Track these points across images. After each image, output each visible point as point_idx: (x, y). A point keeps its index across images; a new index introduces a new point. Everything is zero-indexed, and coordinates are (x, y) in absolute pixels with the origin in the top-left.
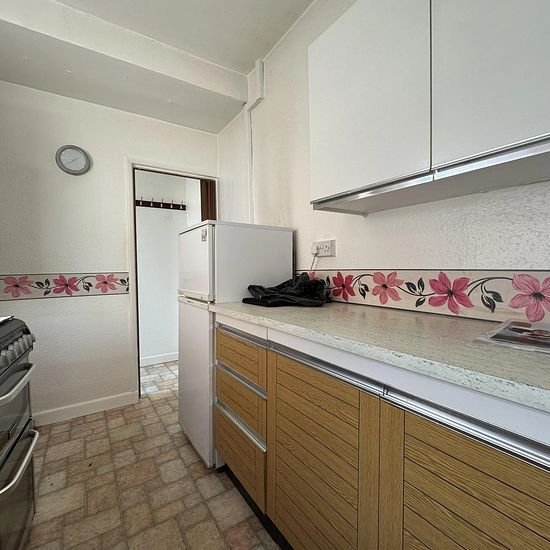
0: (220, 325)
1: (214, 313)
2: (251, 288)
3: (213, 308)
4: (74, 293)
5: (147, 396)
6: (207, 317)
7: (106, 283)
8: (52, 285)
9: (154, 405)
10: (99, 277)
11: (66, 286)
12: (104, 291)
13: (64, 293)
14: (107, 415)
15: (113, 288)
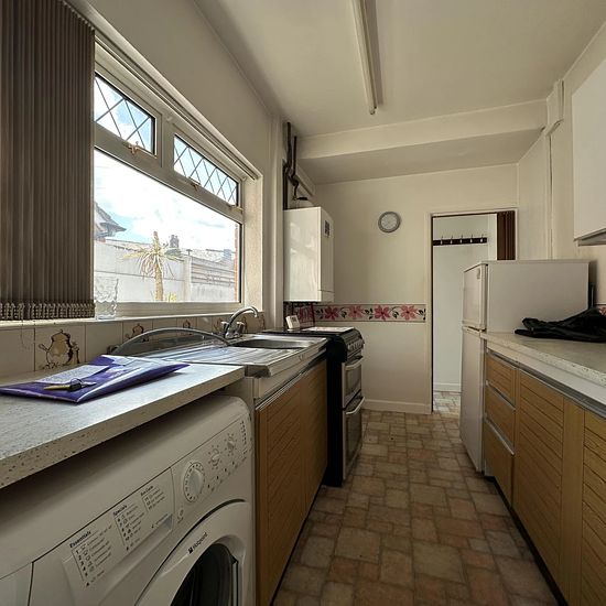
0: (492, 351)
1: (485, 341)
2: (526, 321)
3: (483, 336)
4: (387, 319)
5: (439, 413)
6: (479, 343)
7: (408, 312)
8: (374, 312)
9: (444, 421)
10: (404, 308)
11: (382, 313)
12: (407, 319)
13: (381, 319)
14: (406, 416)
15: (413, 316)
